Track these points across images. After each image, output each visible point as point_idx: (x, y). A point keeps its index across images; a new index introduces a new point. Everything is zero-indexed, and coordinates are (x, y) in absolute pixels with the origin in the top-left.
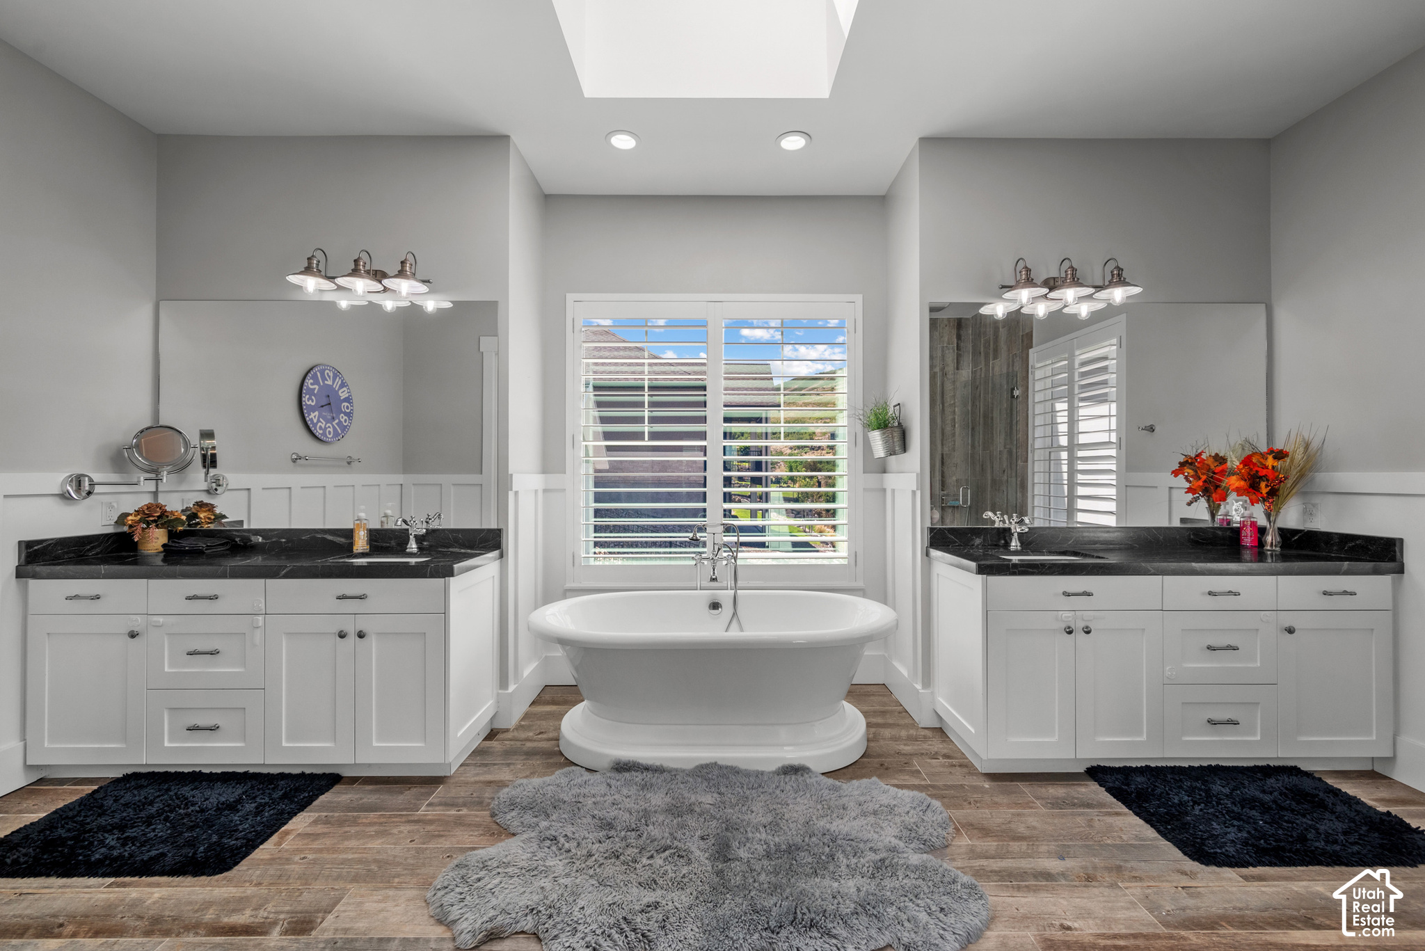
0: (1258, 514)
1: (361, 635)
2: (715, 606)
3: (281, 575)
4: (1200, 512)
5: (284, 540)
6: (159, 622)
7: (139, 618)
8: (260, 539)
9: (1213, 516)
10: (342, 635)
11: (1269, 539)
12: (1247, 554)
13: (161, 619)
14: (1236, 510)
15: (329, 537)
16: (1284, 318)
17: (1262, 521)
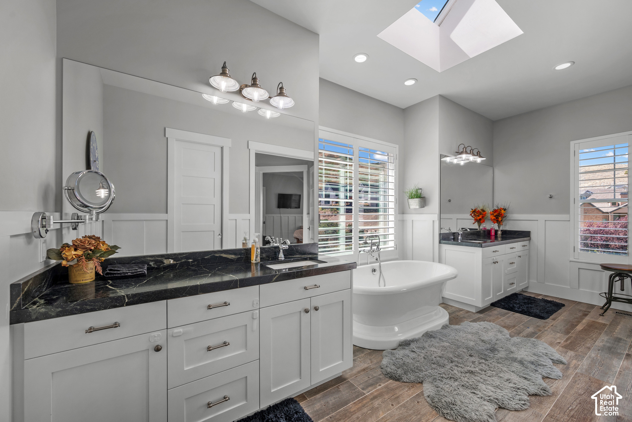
0: (495, 226)
1: (316, 309)
2: (374, 270)
3: (273, 280)
4: (476, 226)
5: (191, 260)
6: (181, 332)
7: (159, 333)
8: (172, 261)
9: (479, 227)
10: (307, 311)
11: (499, 232)
12: (493, 237)
13: (181, 330)
14: (489, 225)
15: (224, 255)
16: (497, 171)
17: (497, 228)
